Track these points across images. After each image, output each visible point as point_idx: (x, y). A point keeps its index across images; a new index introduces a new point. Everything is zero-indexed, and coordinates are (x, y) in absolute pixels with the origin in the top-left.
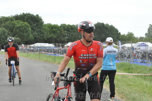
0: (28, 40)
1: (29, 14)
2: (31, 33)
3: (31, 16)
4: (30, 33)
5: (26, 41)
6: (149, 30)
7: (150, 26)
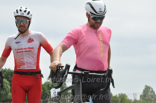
0: (6, 99)
1: (9, 70)
2: (10, 91)
3: (11, 72)
4: (8, 91)
5: (4, 100)
6: (144, 91)
7: (146, 87)
